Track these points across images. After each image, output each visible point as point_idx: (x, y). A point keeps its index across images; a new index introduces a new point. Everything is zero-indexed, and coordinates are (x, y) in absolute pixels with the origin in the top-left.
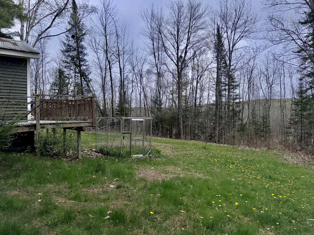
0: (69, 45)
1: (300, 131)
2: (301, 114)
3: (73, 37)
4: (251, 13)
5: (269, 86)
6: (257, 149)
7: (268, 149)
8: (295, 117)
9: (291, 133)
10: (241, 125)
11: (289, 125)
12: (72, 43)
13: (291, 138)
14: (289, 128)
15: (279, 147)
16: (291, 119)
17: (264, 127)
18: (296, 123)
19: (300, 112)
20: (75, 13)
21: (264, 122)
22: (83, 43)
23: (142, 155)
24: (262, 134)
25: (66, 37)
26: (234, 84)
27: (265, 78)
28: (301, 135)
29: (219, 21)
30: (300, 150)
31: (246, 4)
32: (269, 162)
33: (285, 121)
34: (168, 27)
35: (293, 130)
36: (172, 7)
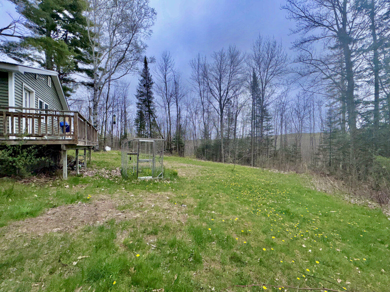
0: (142, 92)
1: (329, 157)
2: (330, 142)
3: (144, 85)
4: (281, 53)
5: (300, 119)
6: (286, 173)
7: (297, 172)
8: (324, 144)
9: (319, 159)
10: (275, 151)
11: (318, 151)
12: (144, 90)
13: (320, 163)
14: (318, 154)
15: (307, 171)
16: (320, 146)
17: (294, 153)
18: (325, 150)
19: (329, 140)
20: (146, 68)
21: (295, 149)
22: (151, 90)
23: (151, 177)
24: (293, 159)
25: (139, 86)
26: (268, 117)
27: (297, 113)
28: (330, 160)
29: (254, 63)
30: (328, 175)
31: (277, 47)
32: (293, 188)
33: (314, 148)
34: (213, 73)
35: (321, 156)
36: (216, 57)
